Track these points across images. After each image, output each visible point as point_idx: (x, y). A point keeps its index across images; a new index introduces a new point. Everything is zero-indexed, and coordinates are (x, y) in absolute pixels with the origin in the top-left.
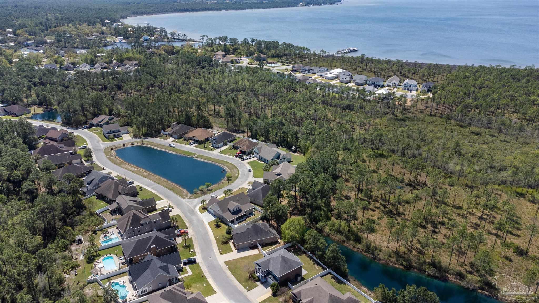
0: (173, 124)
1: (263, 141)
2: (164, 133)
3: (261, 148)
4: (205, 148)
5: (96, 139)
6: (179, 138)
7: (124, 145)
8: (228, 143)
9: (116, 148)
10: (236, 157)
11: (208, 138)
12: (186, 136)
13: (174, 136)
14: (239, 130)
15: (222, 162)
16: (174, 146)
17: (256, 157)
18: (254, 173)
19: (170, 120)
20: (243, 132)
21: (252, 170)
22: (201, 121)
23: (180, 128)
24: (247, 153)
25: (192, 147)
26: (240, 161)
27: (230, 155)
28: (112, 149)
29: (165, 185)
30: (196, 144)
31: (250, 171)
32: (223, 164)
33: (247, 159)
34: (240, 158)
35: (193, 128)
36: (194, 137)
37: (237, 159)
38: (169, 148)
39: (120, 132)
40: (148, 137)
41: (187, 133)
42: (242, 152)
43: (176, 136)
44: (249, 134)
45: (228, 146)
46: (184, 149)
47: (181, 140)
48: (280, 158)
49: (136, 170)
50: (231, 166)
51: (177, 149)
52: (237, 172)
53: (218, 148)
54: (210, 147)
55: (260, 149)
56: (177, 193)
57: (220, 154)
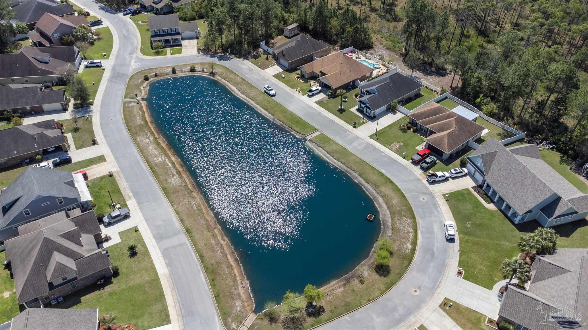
0: (290, 27)
1: (492, 115)
2: (266, 48)
3: (493, 155)
4: (342, 111)
5: (132, 44)
6: (290, 70)
7: (174, 71)
8: (400, 107)
9: (156, 75)
10: (415, 163)
11: (354, 82)
12: (307, 68)
13: (282, 61)
14: (431, 64)
15: (374, 177)
16: (272, 92)
17: (473, 177)
18: (462, 252)
19: (286, 15)
20: (441, 72)
21: (457, 239)
22: (349, 29)
23: (299, 45)
24: (445, 157)
25: (312, 102)
26: (425, 181)
27: (398, 152)
28: (147, 79)
29: (201, 244)
30: (322, 96)
31: (450, 240)
32: (376, 186)
33: (447, 179)
34: (425, 170)
35: (327, 46)
36: (323, 74)
37: (417, 171)
38: (260, 98)
39: (179, 34)
40: (232, 53)
41: (310, 59)
42: (432, 150)
43: (286, 64)
44: (458, 82)
45: (399, 116)
46: (292, 108)
47: (294, 75)
48: (557, 213)
49: (162, 159)
50: (395, 201)
51: (277, 103)
52: (411, 236)
53: (373, 118)
54: (354, 110)
55: (489, 158)
56: (217, 297)
57: (373, 142)
